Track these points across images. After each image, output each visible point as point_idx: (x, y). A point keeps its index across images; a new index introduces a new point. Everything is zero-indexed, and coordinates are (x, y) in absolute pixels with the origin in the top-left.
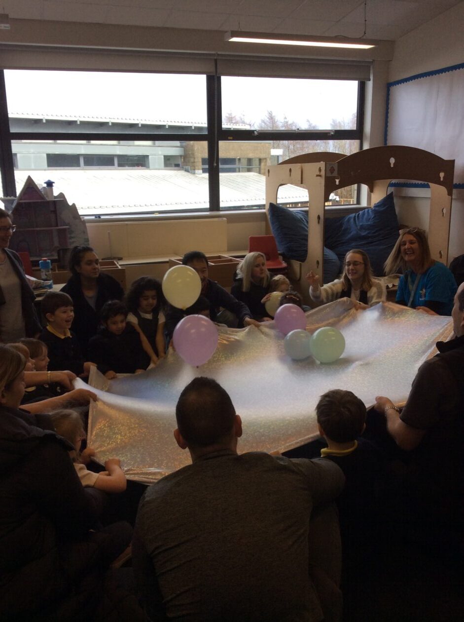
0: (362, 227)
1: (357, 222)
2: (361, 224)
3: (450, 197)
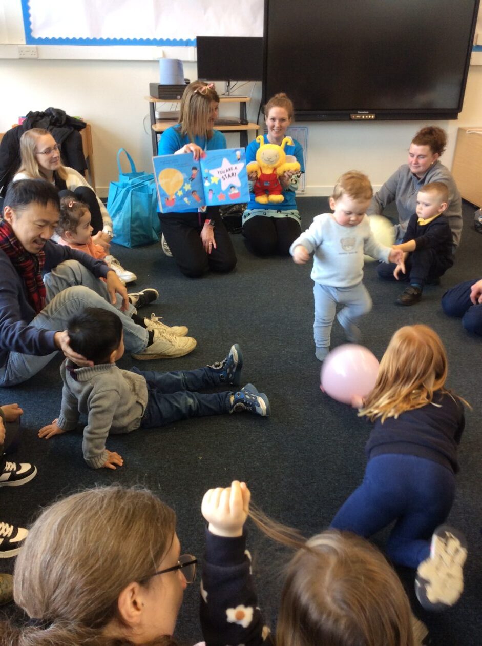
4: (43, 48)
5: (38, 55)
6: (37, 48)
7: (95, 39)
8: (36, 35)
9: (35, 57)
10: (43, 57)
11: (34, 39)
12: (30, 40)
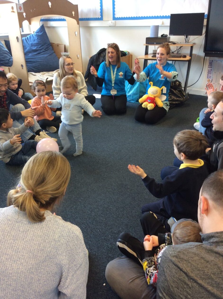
0: (32, 45)
1: (28, 42)
2: (31, 43)
3: (78, 25)
4: (117, 21)
5: (115, 25)
6: (115, 22)
7: (137, 17)
8: (116, 16)
9: (114, 25)
10: (117, 26)
11: (115, 18)
12: (114, 18)
